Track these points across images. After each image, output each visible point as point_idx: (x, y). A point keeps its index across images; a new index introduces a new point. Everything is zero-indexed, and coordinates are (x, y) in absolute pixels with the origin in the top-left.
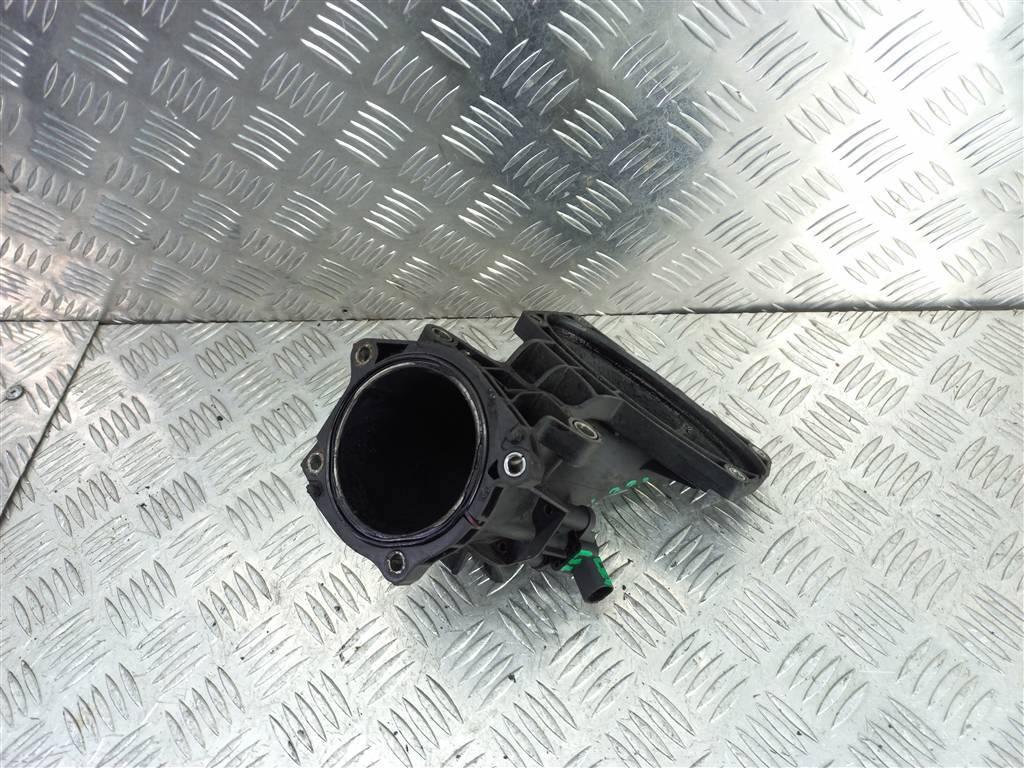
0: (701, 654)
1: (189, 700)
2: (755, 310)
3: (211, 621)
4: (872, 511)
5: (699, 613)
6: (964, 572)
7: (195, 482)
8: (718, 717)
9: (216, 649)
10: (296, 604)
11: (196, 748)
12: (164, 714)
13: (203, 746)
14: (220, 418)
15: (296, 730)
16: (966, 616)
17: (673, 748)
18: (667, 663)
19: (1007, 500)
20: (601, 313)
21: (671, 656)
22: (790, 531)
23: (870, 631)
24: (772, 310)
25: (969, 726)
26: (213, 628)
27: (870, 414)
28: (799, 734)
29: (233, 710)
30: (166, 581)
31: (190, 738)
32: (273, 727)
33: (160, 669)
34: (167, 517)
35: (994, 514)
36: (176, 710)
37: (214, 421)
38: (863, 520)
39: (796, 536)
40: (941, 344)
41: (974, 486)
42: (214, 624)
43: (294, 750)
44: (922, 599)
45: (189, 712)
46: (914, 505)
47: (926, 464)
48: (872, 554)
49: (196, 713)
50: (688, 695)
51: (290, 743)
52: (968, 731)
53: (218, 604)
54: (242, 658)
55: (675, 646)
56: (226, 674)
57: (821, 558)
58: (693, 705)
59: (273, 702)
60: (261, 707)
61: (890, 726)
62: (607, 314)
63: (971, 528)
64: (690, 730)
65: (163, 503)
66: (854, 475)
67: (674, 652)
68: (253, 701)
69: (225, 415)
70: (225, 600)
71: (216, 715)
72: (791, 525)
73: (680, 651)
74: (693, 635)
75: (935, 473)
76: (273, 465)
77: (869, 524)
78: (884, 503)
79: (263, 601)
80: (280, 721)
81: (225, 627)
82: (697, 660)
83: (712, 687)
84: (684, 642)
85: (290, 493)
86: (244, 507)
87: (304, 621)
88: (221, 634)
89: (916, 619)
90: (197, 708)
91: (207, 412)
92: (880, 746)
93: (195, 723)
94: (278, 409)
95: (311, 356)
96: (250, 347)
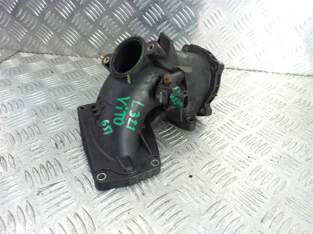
0: (213, 136)
1: (20, 131)
4: (269, 109)
5: (212, 126)
6: (300, 124)
8: (219, 151)
9: (35, 120)
10: (68, 112)
11: (18, 142)
12: (8, 134)
13: (21, 142)
14: (52, 72)
15: (59, 141)
16: (303, 134)
17: (202, 157)
18: (200, 136)
21: (202, 135)
23: (272, 135)
24: (233, 69)
26: (35, 115)
27: (265, 90)
28: (249, 157)
29: (36, 134)
30: (21, 103)
31: (16, 140)
32: (50, 139)
33: (11, 123)
34: (27, 90)
36: (14, 133)
37: (50, 72)
38: (265, 111)
39: (244, 113)
40: (284, 80)
41: (300, 107)
42: (36, 114)
43: (57, 146)
44: (288, 129)
45: (19, 134)
46: (282, 109)
47: (284, 102)
48: (270, 118)
49: (21, 135)
50: (208, 145)
51: (56, 144)
52: (309, 160)
53: (39, 110)
54: (44, 122)
56: (36, 126)
57: (253, 118)
58: (210, 147)
59: (52, 134)
60: (47, 135)
61: (281, 157)
63: (301, 116)
64: (209, 154)
65: (26, 87)
66: (262, 102)
68: (45, 133)
69: (54, 72)
70: (42, 109)
71: (29, 135)
72: (242, 110)
73: (205, 134)
74: (210, 131)
75: (287, 103)
76: (68, 83)
77: (268, 112)
79: (56, 110)
80: (54, 138)
81: (40, 115)
82: (211, 137)
83: (217, 143)
84: (206, 132)
85: (72, 89)
86: (55, 90)
87: (70, 116)
88: (38, 117)
89: (287, 133)
90: (22, 133)
91: (48, 71)
92: (278, 162)
93: (20, 137)
94: (73, 72)
95: (86, 63)
96: (67, 60)
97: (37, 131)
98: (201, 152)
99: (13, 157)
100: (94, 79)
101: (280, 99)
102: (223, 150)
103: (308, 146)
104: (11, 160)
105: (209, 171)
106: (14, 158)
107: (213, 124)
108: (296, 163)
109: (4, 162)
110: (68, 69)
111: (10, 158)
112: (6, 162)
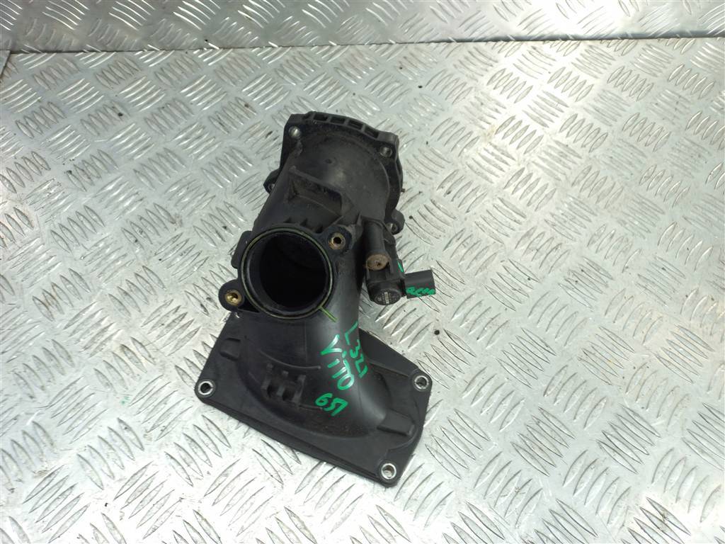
0: (468, 241)
1: (125, 287)
2: (496, 40)
3: (133, 240)
4: (572, 156)
5: (466, 219)
6: (626, 187)
7: (107, 155)
8: (480, 274)
9: (140, 256)
10: (194, 227)
11: (134, 313)
12: (108, 296)
13: (140, 311)
14: (120, 115)
15: (205, 298)
16: (626, 211)
17: (452, 292)
18: (447, 247)
19: (651, 147)
20: (393, 42)
21: (449, 243)
22: (522, 170)
23: (571, 222)
24: (507, 40)
25: (627, 267)
26: (136, 244)
27: (569, 101)
28: (529, 279)
29: (158, 289)
30: (95, 217)
31: (130, 308)
32: (188, 297)
33: (100, 270)
34: (89, 178)
35: (643, 155)
36: (116, 293)
37: (117, 117)
38: (566, 161)
39: (525, 173)
40: (614, 60)
41: (632, 140)
42: (136, 241)
43: (205, 309)
44: (601, 204)
45: (126, 293)
46: (597, 152)
47: (604, 129)
48: (572, 180)
49: (131, 294)
50: (460, 264)
51: (202, 305)
52: (627, 270)
53: (137, 229)
54: (160, 260)
55: (451, 237)
56: (149, 270)
57: (540, 184)
58: (464, 267)
59: (187, 283)
60: (177, 287)
61: (582, 271)
62: (397, 43)
63: (630, 164)
64: (462, 282)
65: (85, 169)
66: (562, 137)
67: (450, 242)
68: (172, 284)
69: (122, 112)
70: (141, 225)
71: (146, 294)
72: (522, 166)
73: (454, 240)
74: (462, 231)
75: (610, 134)
76: (164, 143)
77: (570, 164)
78: (579, 152)
79: (169, 225)
80: (192, 293)
81: (145, 243)
82: (466, 244)
83: (475, 258)
84: (456, 235)
85: (180, 160)
86: (147, 170)
87: (202, 236)
88: (142, 246)
89: (598, 214)
90: (132, 291)
91: (110, 111)
92: (576, 281)
93: (131, 299)
94: (163, 108)
95: (183, 73)
96: (136, 67)
97: (157, 282)
98: (449, 281)
99: (140, 343)
100: (216, 123)
101: (597, 124)
102: (485, 271)
103: (631, 238)
104: (141, 349)
105: (465, 318)
106: (144, 344)
107: (468, 212)
108: (605, 279)
109: (133, 355)
110: (149, 98)
111: (139, 346)
112: (134, 353)
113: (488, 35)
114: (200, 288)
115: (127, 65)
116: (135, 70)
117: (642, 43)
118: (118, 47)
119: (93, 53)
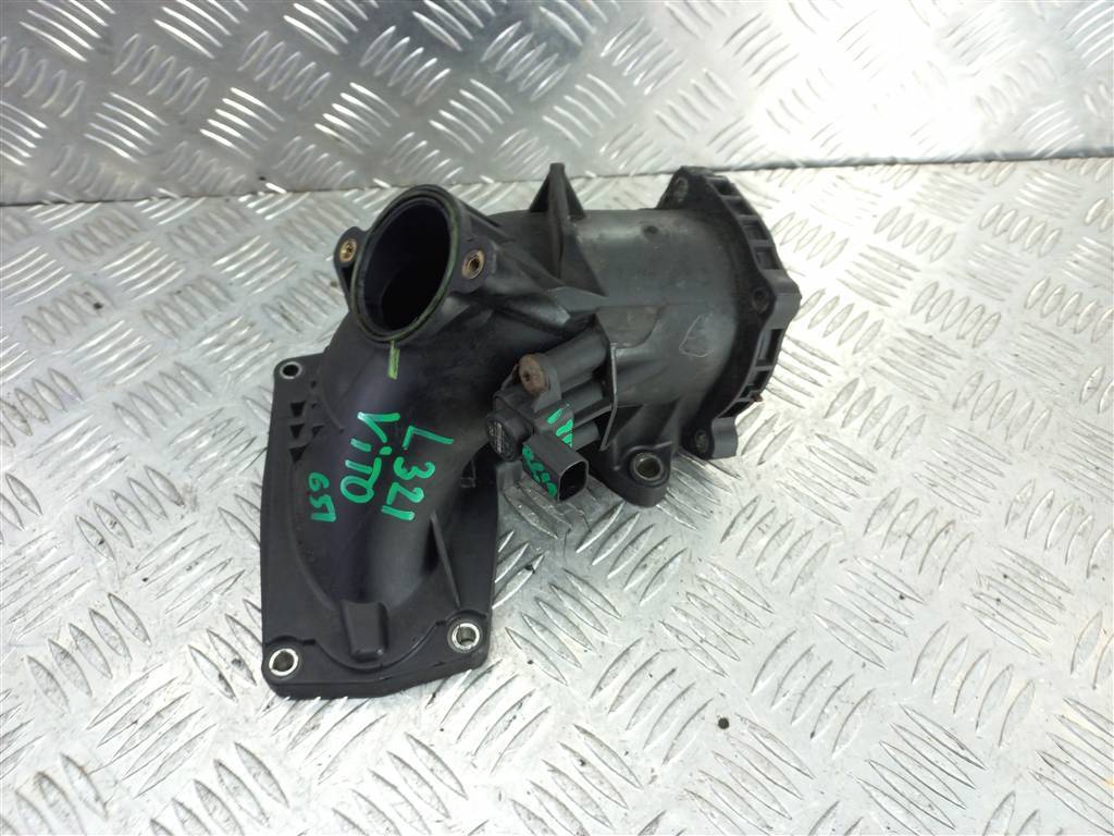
0: (768, 520)
1: (65, 640)
2: (772, 167)
3: (95, 539)
4: (943, 356)
5: (759, 477)
6: (1056, 409)
7: (65, 379)
8: (801, 589)
9: (105, 572)
10: (220, 509)
11: (77, 696)
12: (26, 660)
13: (89, 692)
14: (98, 306)
15: (230, 659)
16: (1067, 453)
17: (749, 630)
18: (727, 533)
19: (1086, 336)
20: (593, 175)
21: (731, 526)
22: (854, 383)
23: (965, 478)
24: (792, 166)
25: (1095, 566)
26: (100, 548)
27: (920, 261)
28: (902, 598)
29: (133, 642)
30: (24, 496)
31: (68, 687)
32: (195, 659)
33: (19, 604)
34: (25, 421)
35: (1075, 349)
36: (45, 655)
37: (90, 309)
38: (933, 364)
39: (861, 387)
40: (982, 193)
41: (1047, 324)
42: (101, 542)
43: (228, 685)
44: (1016, 441)
45: (66, 654)
46: (989, 346)
47: (992, 307)
48: (952, 399)
49: (76, 654)
50: (758, 568)
51: (221, 677)
52: (1095, 571)
53: (106, 518)
54: (145, 580)
55: (734, 515)
56: (121, 602)
57: (894, 407)
58: (767, 576)
59: (193, 629)
60: (174, 637)
61: (1005, 576)
62: (599, 176)
63: (1054, 365)
64: (767, 608)
65: (18, 405)
66: (917, 322)
67: (733, 523)
68: (163, 631)
69: (102, 301)
70: (115, 511)
71: (108, 653)
72: (852, 376)
73: (741, 520)
74: (754, 500)
75: (1004, 314)
76: (175, 353)
77: (943, 370)
78: (955, 346)
79: (172, 509)
80: (204, 651)
81: (118, 545)
82: (764, 528)
83: (788, 556)
84: (744, 509)
85: (203, 383)
86: (138, 403)
87: (234, 528)
88: (112, 554)
89: (1014, 461)
90: (78, 648)
91: (79, 301)
92: (998, 600)
93: (74, 666)
94: (179, 292)
95: (218, 232)
96: (134, 226)
97: (133, 625)
98: (739, 606)
99: (81, 768)
100: (275, 316)
101: (978, 299)
102: (810, 583)
103: (1089, 507)
104: (81, 783)
105: (780, 686)
106: (88, 769)
107: (760, 463)
108: (1057, 592)
109: (60, 797)
110: (154, 277)
111: (75, 773)
112: (63, 793)
113: (757, 159)
114: (221, 639)
115: (120, 224)
116: (132, 230)
117: (1022, 168)
118: (104, 195)
119: (62, 206)
